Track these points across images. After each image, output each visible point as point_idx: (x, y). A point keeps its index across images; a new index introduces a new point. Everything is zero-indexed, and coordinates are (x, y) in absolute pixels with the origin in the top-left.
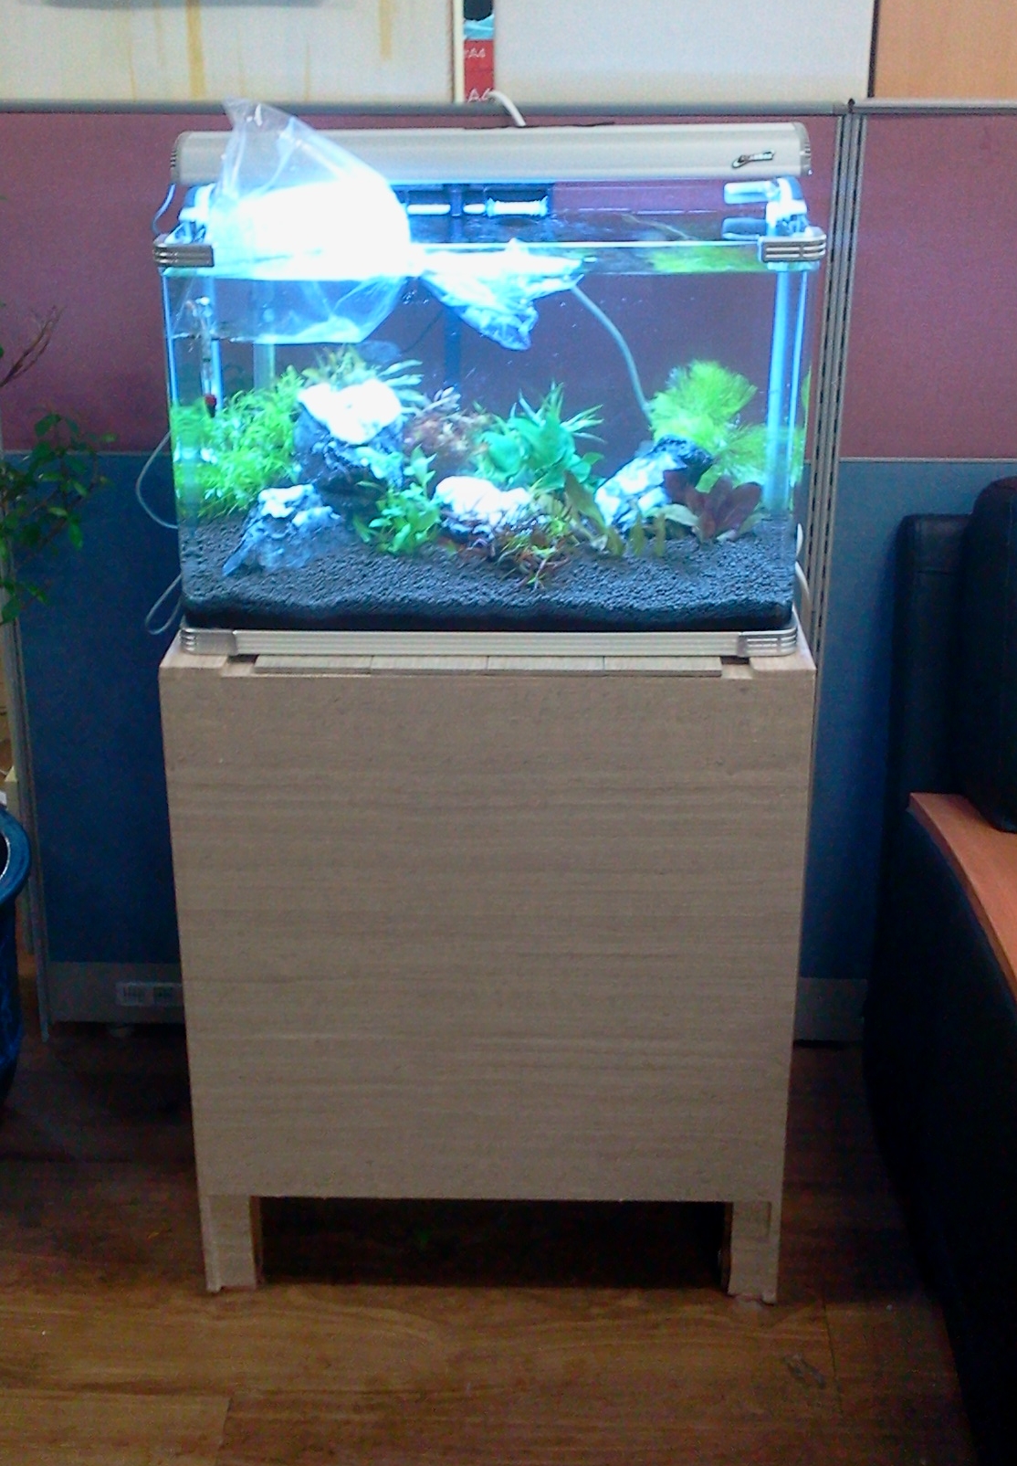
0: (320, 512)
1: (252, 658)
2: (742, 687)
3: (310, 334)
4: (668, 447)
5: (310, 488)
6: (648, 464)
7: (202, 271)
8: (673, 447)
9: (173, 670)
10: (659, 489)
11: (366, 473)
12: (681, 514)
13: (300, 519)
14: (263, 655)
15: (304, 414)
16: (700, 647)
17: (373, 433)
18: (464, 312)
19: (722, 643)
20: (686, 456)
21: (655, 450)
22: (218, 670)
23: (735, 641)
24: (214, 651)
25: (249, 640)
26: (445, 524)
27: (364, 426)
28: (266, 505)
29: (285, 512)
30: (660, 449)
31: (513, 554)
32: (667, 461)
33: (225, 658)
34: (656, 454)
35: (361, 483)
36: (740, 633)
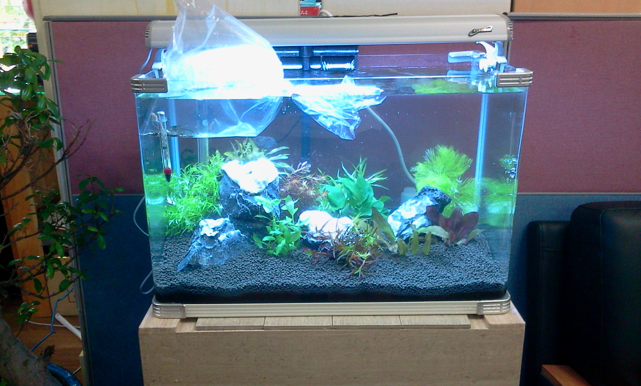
0: (233, 233)
1: (195, 319)
2: (482, 334)
3: (227, 132)
4: (427, 193)
5: (228, 219)
6: (416, 202)
7: (161, 95)
8: (430, 193)
9: (147, 330)
10: (423, 217)
11: (259, 209)
12: (438, 231)
13: (222, 237)
14: (199, 318)
15: (225, 176)
16: (456, 309)
17: (264, 187)
18: (318, 118)
19: (469, 307)
20: (438, 197)
21: (420, 194)
22: (174, 329)
23: (476, 306)
24: (172, 316)
25: (192, 309)
26: (304, 237)
27: (259, 183)
28: (203, 229)
29: (214, 234)
30: (423, 194)
31: (346, 256)
32: (427, 201)
33: (179, 320)
34: (420, 197)
35: (257, 216)
36: (478, 302)
